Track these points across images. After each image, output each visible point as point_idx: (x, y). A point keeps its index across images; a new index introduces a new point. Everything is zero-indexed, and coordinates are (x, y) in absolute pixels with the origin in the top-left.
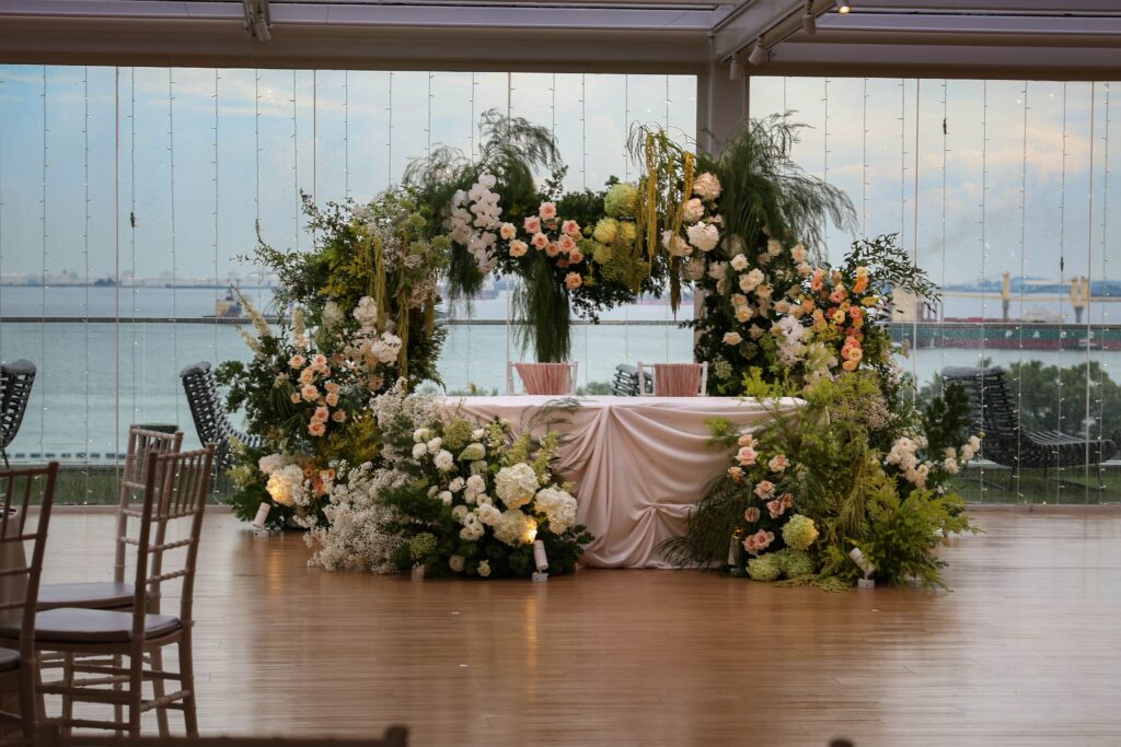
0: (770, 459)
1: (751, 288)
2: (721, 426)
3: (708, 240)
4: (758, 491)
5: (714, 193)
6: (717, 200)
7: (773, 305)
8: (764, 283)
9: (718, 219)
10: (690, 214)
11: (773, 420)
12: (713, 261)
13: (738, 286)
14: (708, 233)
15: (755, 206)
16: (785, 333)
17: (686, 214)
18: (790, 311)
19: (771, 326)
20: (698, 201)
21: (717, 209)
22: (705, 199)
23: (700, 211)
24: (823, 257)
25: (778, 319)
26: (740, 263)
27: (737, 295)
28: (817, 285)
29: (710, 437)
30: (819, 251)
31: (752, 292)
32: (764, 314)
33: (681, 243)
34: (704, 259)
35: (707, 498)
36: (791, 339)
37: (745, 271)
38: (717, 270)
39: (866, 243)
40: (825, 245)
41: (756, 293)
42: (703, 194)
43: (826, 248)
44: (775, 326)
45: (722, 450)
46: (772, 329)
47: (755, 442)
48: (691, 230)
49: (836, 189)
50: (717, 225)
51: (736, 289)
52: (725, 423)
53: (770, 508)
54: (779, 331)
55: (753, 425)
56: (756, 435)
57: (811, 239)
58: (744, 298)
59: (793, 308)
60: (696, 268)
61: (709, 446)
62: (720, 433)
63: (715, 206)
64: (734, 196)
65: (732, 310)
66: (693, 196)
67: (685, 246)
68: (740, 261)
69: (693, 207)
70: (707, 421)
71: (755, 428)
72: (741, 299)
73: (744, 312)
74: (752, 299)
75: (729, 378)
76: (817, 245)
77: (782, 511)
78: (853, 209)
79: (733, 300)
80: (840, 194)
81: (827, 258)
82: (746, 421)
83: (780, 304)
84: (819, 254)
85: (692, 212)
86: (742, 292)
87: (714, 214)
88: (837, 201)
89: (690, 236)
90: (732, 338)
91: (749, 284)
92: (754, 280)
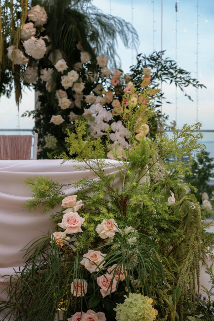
0: (97, 223)
1: (70, 85)
2: (43, 187)
3: (38, 49)
4: (85, 262)
5: (43, 19)
6: (45, 26)
7: (84, 98)
8: (78, 81)
9: (46, 37)
10: (26, 33)
11: (97, 179)
12: (44, 68)
13: (61, 84)
14: (39, 45)
15: (71, 26)
16: (94, 115)
17: (23, 33)
18: (97, 101)
19: (83, 112)
20: (31, 24)
21: (45, 31)
22: (37, 24)
23: (33, 31)
24: (118, 64)
25: (88, 107)
26: (61, 66)
27: (61, 91)
28: (115, 82)
29: (32, 198)
30: (115, 61)
31: (70, 88)
32: (78, 105)
33: (20, 54)
34: (37, 68)
35: (31, 259)
36: (99, 119)
37: (66, 73)
38: (46, 74)
39: (145, 58)
40: (119, 57)
41: (73, 89)
42: (34, 20)
43: (120, 59)
44: (86, 111)
45: (44, 212)
46: (84, 114)
47: (79, 204)
48: (26, 44)
49: (124, 21)
50: (45, 40)
51: (59, 86)
52: (48, 184)
53: (100, 284)
54: (90, 115)
55: (77, 185)
56: (81, 195)
57: (109, 53)
58: (65, 93)
59: (99, 99)
60: (31, 73)
61: (32, 207)
62: (42, 194)
63: (44, 29)
64: (57, 20)
65: (57, 101)
66: (27, 21)
67: (23, 56)
68: (61, 64)
69: (28, 29)
70: (29, 181)
71: (80, 188)
72: (62, 94)
73: (64, 102)
74: (70, 93)
75: (56, 149)
76: (113, 58)
77: (114, 289)
78: (136, 34)
79: (57, 94)
80: (127, 24)
81: (120, 66)
82: (68, 181)
83: (90, 97)
84: (115, 63)
85: (27, 31)
86: (63, 89)
87: (43, 34)
88: (125, 29)
89: (26, 48)
90: (57, 119)
91: (68, 82)
92: (72, 78)
